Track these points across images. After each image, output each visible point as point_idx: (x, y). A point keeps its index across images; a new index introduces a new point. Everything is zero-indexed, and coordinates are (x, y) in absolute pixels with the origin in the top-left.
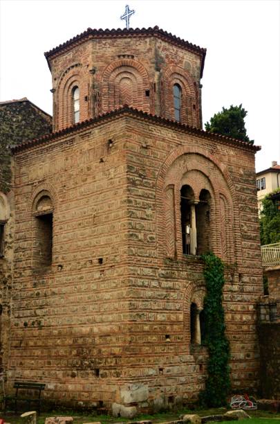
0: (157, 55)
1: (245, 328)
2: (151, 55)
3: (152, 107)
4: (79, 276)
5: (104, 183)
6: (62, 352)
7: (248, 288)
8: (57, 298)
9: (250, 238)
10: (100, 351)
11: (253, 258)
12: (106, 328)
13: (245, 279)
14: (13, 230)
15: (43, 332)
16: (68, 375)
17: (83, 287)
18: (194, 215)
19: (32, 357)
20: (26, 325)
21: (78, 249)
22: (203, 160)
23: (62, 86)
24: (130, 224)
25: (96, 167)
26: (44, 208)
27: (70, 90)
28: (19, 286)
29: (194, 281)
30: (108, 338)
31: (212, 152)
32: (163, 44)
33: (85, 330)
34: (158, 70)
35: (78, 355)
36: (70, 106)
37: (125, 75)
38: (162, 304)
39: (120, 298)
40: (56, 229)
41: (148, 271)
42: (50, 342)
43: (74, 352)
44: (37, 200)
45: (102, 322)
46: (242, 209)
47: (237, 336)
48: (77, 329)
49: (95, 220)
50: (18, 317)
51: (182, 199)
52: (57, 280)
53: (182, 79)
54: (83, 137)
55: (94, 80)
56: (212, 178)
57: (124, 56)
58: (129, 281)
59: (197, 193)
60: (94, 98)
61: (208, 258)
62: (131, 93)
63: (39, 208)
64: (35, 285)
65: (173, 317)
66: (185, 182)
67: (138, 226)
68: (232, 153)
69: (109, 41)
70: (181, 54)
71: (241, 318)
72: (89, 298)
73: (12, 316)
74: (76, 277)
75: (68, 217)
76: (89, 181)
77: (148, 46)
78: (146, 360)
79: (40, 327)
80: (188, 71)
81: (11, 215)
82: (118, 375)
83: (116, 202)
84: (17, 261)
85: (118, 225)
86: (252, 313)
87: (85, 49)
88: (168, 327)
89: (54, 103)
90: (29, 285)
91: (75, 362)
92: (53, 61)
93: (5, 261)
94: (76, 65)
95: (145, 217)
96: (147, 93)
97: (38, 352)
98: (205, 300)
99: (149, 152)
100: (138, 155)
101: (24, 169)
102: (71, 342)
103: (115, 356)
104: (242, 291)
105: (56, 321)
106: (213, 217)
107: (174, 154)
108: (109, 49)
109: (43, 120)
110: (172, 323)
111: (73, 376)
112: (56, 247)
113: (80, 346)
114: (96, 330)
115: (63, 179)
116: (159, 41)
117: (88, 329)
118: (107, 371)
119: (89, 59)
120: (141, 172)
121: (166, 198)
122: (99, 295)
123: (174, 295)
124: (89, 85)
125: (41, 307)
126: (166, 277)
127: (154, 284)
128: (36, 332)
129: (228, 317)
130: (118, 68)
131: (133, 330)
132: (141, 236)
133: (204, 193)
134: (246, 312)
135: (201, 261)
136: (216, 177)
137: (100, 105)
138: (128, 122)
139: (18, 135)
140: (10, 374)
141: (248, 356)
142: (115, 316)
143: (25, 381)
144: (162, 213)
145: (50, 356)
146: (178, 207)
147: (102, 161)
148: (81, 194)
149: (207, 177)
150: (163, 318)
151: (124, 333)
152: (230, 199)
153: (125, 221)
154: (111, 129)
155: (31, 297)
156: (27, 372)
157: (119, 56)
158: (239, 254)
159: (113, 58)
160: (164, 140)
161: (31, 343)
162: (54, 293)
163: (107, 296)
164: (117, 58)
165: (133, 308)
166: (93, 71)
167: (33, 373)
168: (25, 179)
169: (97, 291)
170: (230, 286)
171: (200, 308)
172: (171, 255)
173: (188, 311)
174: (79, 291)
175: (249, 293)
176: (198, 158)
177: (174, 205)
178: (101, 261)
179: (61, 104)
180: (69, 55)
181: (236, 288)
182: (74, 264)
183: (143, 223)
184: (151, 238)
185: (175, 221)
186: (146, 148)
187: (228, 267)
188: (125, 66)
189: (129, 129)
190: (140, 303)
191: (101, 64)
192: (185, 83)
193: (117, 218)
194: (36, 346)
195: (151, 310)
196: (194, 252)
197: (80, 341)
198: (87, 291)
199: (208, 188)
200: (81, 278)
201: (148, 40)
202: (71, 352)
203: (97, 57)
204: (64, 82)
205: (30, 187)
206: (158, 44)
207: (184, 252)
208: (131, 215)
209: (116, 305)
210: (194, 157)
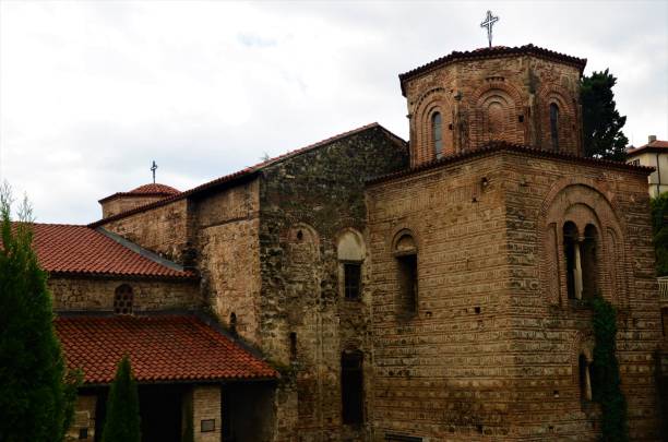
0: (531, 75)
1: (642, 380)
2: (524, 75)
3: (527, 135)
4: (452, 325)
5: (479, 225)
6: (436, 405)
7: (645, 335)
8: (427, 347)
9: (644, 277)
10: (481, 406)
11: (649, 299)
12: (487, 383)
13: (641, 324)
14: (370, 271)
15: (413, 383)
16: (445, 430)
17: (458, 337)
18: (578, 254)
19: (401, 408)
20: (391, 373)
21: (450, 296)
22: (587, 191)
23: (420, 112)
24: (512, 271)
25: (468, 207)
26: (406, 248)
27: (430, 116)
28: (381, 332)
29: (582, 330)
30: (491, 393)
31: (597, 181)
32: (538, 61)
33: (463, 383)
34: (533, 92)
35: (456, 409)
36: (430, 133)
37: (494, 100)
38: (548, 357)
39: (504, 352)
40: (422, 272)
41: (532, 322)
42: (422, 394)
43: (451, 406)
44: (396, 239)
45: (482, 375)
46: (635, 243)
47: (634, 390)
48: (453, 382)
49: (469, 265)
50: (382, 365)
51: (565, 238)
52: (426, 328)
53: (559, 97)
54: (451, 172)
55: (459, 107)
56: (597, 210)
57: (493, 78)
58: (514, 334)
59: (581, 229)
60: (461, 127)
61: (596, 303)
62: (502, 119)
63: (400, 248)
64: (400, 332)
65: (561, 371)
66: (568, 218)
67: (519, 274)
68: (621, 178)
69: (476, 63)
70: (557, 70)
71: (637, 370)
72: (466, 349)
73: (374, 364)
74: (448, 325)
75: (435, 259)
76: (459, 222)
77: (521, 66)
78: (535, 417)
79: (409, 378)
80: (566, 88)
81: (367, 255)
82: (505, 432)
83: (493, 247)
84: (376, 304)
85: (497, 272)
86: (650, 364)
87: (448, 73)
88: (556, 382)
89: (411, 130)
90: (392, 332)
91: (452, 416)
92: (409, 83)
93: (364, 304)
94: (437, 90)
95: (526, 262)
96: (521, 119)
97: (408, 404)
98: (595, 350)
99: (528, 190)
100: (518, 194)
101: (379, 204)
102: (447, 395)
103: (500, 412)
104: (636, 338)
105: (428, 372)
106: (600, 255)
107: (555, 189)
108: (475, 72)
109: (395, 146)
110: (560, 378)
111: (452, 430)
112: (423, 292)
113: (457, 400)
114: (475, 384)
115: (428, 217)
116: (534, 58)
117: (466, 383)
118: (492, 428)
119: (454, 84)
120: (521, 213)
121: (547, 238)
122: (478, 347)
123: (561, 347)
124: (453, 112)
125: (409, 356)
126: (552, 327)
127: (539, 335)
128: (405, 383)
129: (623, 368)
130: (486, 92)
131: (520, 386)
132: (523, 284)
133: (589, 228)
134: (642, 362)
135: (589, 306)
136: (603, 209)
137: (467, 135)
138: (505, 159)
139: (370, 166)
140: (376, 424)
141: (647, 412)
142: (498, 370)
143: (396, 433)
144: (544, 257)
145: (422, 409)
146: (560, 248)
147: (475, 201)
148: (451, 235)
149: (592, 210)
150: (550, 373)
151: (509, 390)
152: (620, 232)
153: (505, 268)
154: (485, 166)
155: (396, 344)
156: (396, 424)
157: (487, 79)
158: (632, 296)
159: (481, 81)
160: (543, 174)
161: (399, 394)
162: (423, 342)
163: (488, 348)
164: (485, 82)
165: (518, 362)
166: (458, 98)
167: (404, 425)
168: (381, 215)
169: (474, 343)
170: (622, 334)
171: (590, 360)
172: (555, 302)
173: (577, 363)
174: (453, 341)
175: (646, 340)
176: (582, 188)
177: (557, 245)
178: (477, 310)
179: (419, 131)
180: (429, 78)
181: (630, 335)
182: (445, 311)
183: (525, 269)
184: (534, 285)
185: (558, 263)
186: (524, 185)
187: (619, 311)
188: (494, 89)
189: (507, 167)
190: (526, 357)
191: (467, 89)
192: (562, 100)
193: (496, 265)
194: (404, 397)
195: (537, 364)
196: (580, 296)
197: (458, 395)
198: (463, 341)
199: (594, 222)
200: (455, 327)
201: (520, 59)
202: (447, 406)
203: (463, 81)
204: (423, 106)
205: (388, 224)
206: (532, 63)
207: (569, 298)
208: (512, 261)
209: (499, 358)
210: (577, 189)
